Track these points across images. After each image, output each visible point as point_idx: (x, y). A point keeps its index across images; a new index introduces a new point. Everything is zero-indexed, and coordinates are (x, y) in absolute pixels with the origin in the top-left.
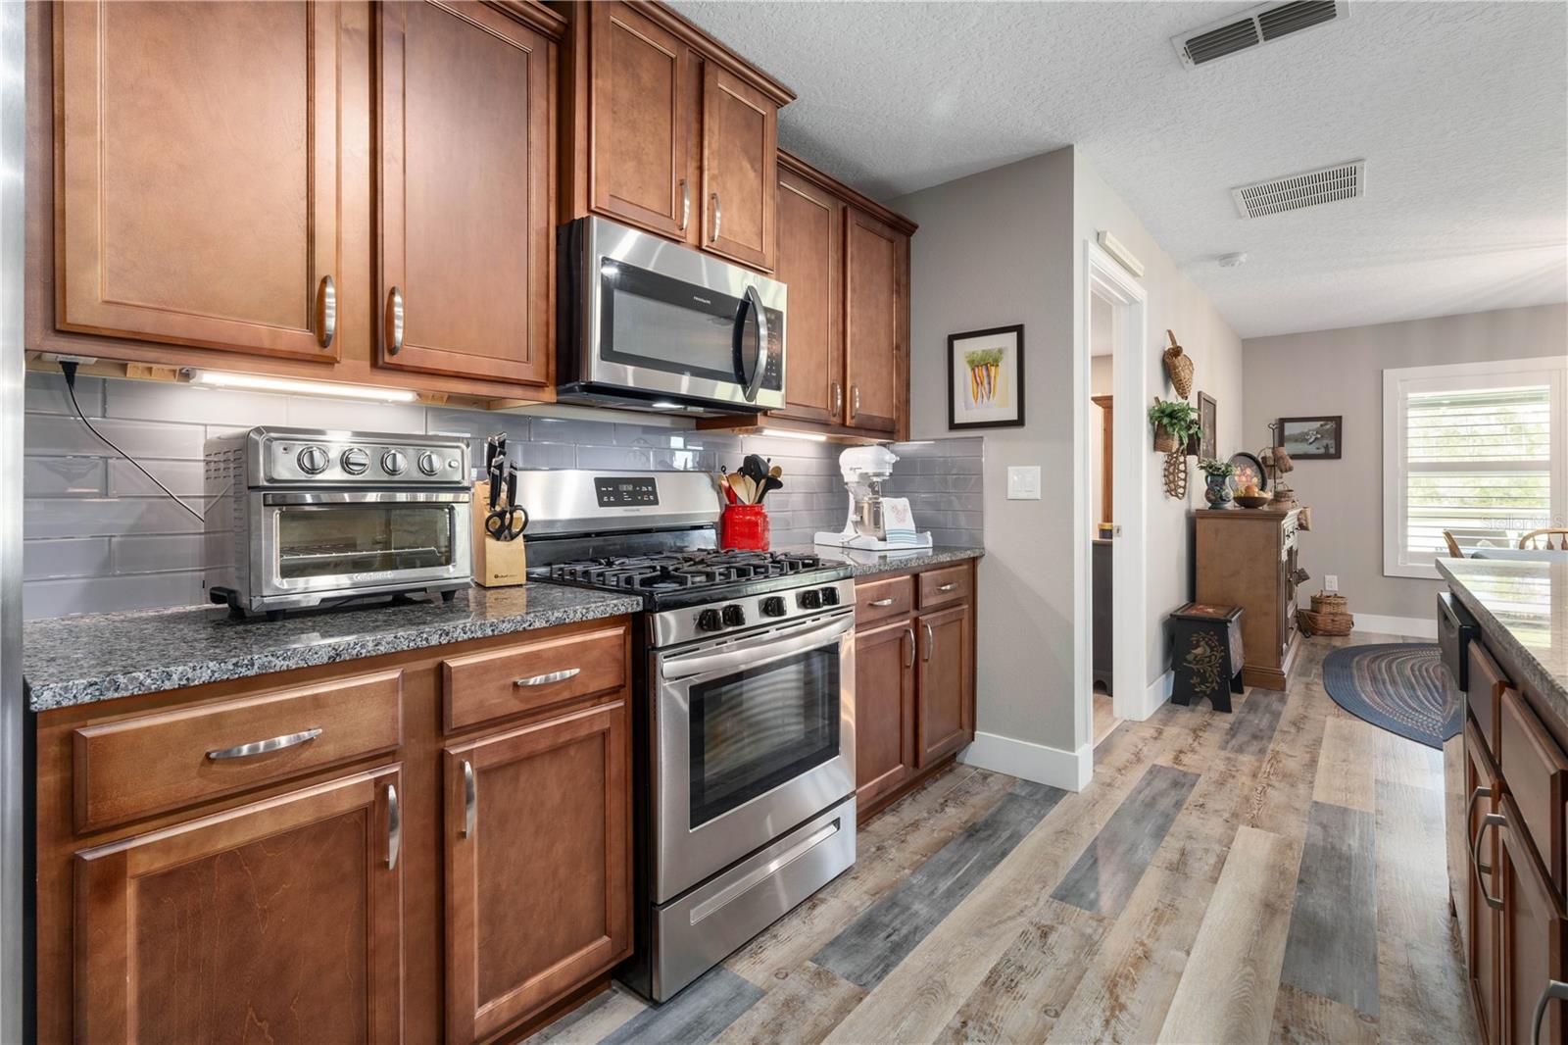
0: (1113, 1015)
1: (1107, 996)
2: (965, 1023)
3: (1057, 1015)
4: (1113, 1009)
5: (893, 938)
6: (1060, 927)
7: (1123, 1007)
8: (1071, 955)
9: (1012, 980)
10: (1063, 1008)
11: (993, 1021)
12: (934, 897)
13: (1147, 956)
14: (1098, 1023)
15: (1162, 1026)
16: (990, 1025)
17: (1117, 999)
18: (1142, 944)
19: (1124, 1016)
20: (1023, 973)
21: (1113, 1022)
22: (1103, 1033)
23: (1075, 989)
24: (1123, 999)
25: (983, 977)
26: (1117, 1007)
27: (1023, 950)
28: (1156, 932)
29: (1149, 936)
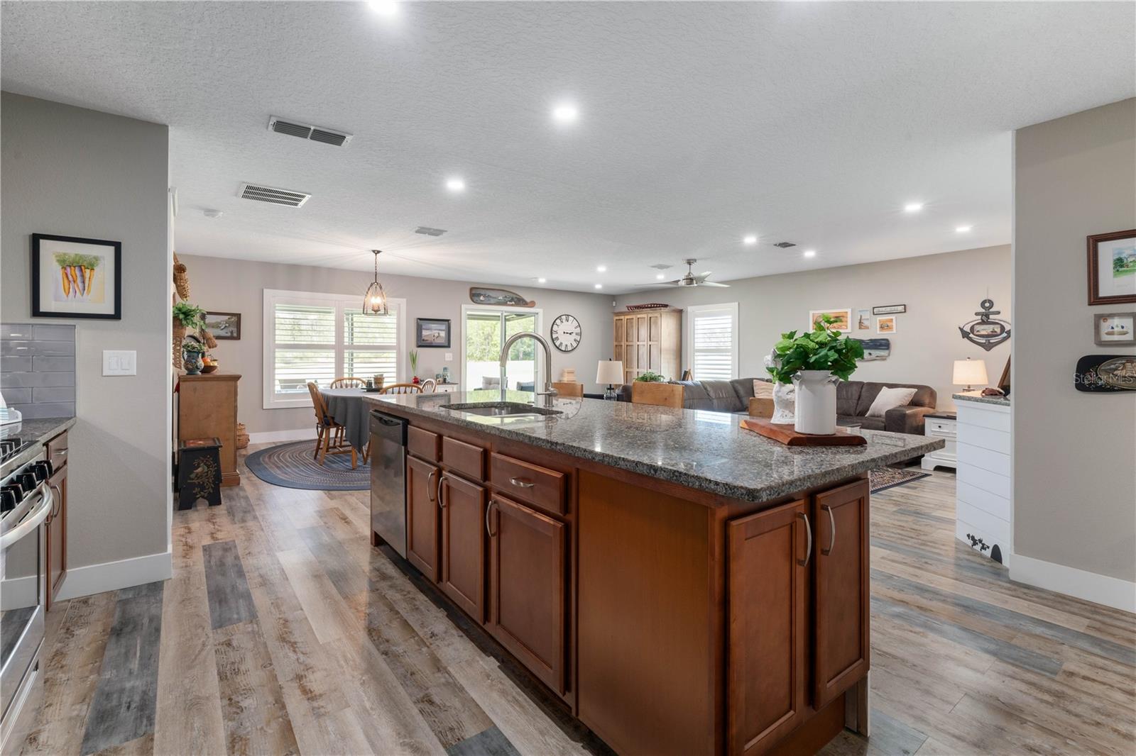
0: (294, 648)
1: (285, 644)
2: (230, 699)
3: (271, 664)
4: (292, 646)
5: (133, 706)
6: (233, 637)
7: (295, 643)
8: (252, 643)
9: (234, 670)
10: (271, 661)
11: (243, 688)
12: (135, 674)
13: (286, 621)
14: (291, 654)
15: (316, 638)
16: (244, 690)
17: (290, 642)
18: (280, 618)
19: (298, 645)
20: (236, 664)
21: (297, 649)
22: (297, 655)
23: (268, 652)
24: (292, 640)
25: (217, 678)
26: (293, 645)
27: (225, 657)
28: (281, 611)
29: (280, 614)
